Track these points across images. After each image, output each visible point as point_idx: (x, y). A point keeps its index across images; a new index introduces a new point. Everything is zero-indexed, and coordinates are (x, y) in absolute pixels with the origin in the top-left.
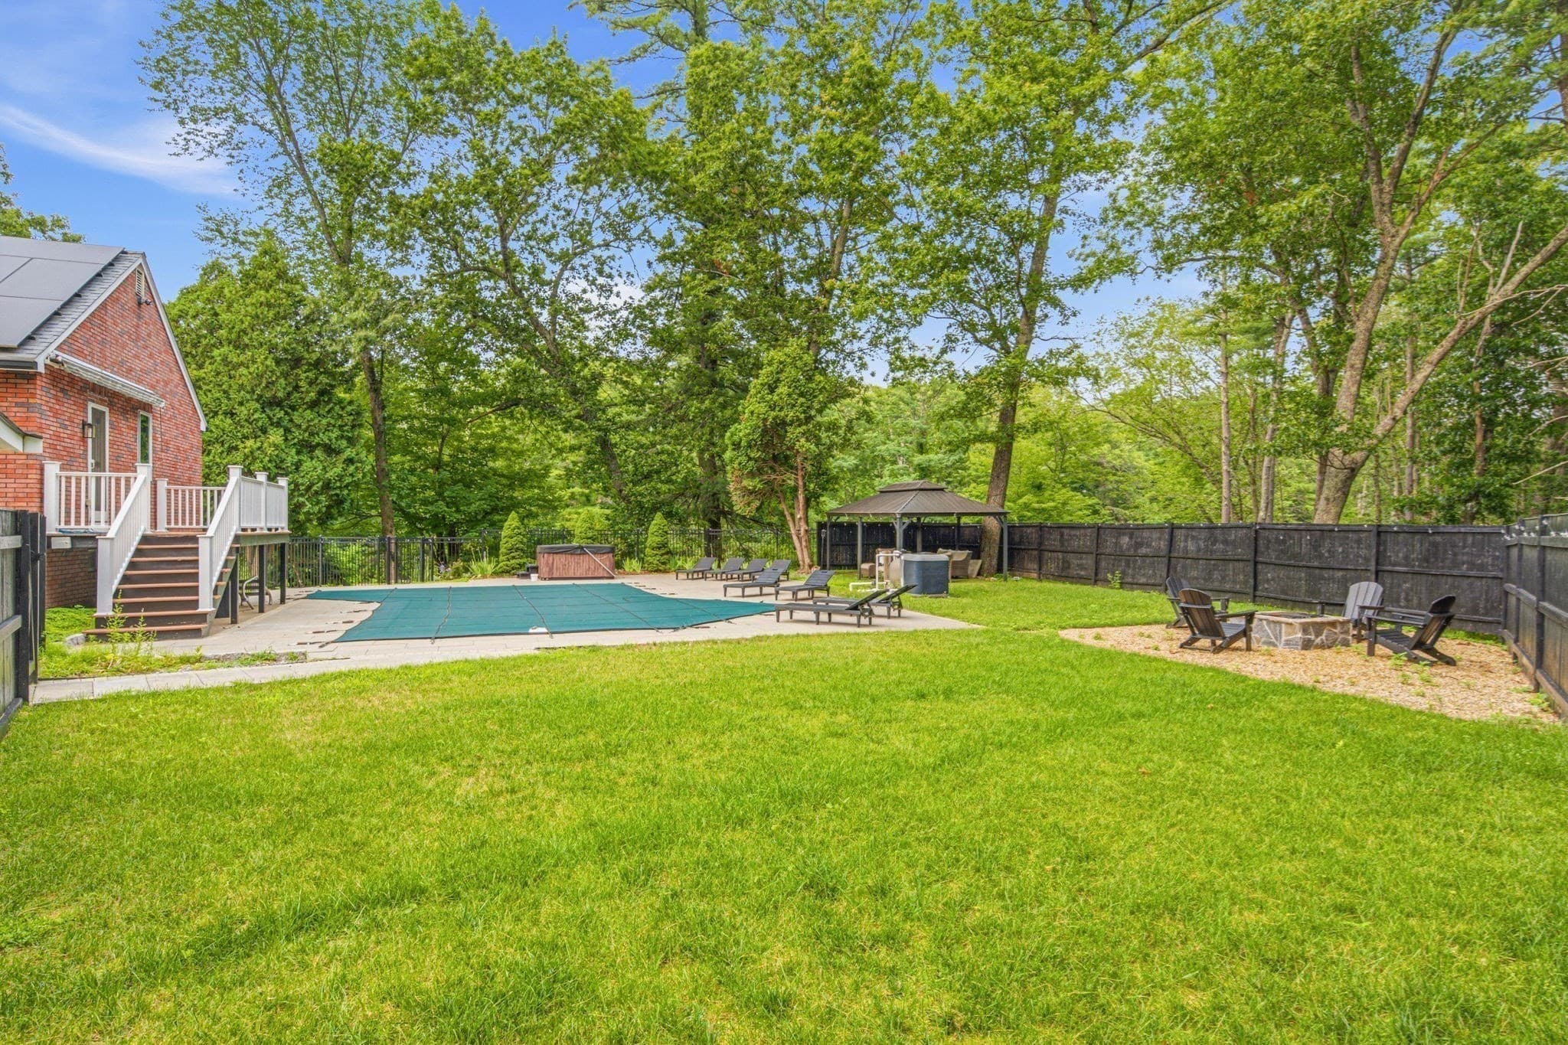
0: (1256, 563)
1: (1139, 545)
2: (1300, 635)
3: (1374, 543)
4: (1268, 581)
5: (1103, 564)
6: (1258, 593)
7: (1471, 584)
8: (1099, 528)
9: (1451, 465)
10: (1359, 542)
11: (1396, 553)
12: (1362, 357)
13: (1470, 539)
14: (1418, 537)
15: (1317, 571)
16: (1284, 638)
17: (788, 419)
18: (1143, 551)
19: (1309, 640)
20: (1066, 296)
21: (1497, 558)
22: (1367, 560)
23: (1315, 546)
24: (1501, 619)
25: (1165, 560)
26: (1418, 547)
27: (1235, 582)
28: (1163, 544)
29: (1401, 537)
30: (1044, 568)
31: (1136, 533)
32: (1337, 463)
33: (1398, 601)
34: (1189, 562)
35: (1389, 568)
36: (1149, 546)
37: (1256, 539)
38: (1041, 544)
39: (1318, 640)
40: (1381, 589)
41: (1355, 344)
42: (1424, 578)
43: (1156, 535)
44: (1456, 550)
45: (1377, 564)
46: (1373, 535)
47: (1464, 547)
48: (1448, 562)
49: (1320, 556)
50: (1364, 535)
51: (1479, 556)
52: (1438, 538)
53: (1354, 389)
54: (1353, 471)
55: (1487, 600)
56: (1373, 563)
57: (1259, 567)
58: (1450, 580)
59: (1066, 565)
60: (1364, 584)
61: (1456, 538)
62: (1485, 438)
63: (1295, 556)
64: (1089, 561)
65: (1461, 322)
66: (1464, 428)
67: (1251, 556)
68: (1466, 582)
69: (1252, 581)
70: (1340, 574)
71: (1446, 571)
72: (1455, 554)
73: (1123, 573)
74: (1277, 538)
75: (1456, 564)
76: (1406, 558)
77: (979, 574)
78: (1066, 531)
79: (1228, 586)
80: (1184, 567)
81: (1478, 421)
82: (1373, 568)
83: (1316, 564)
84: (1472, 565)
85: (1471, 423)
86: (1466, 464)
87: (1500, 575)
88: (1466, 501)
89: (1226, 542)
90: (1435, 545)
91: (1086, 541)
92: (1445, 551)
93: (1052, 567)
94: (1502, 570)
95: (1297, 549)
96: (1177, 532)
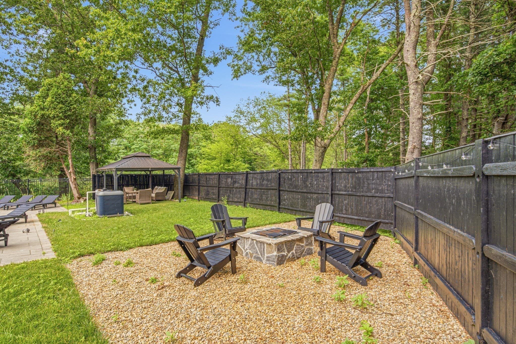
0: (279, 191)
1: (235, 182)
2: (275, 253)
3: (330, 179)
4: (285, 200)
5: (221, 192)
6: (281, 206)
7: (377, 201)
8: (219, 175)
9: (358, 149)
10: (323, 178)
11: (341, 184)
12: (327, 100)
13: (376, 175)
14: (350, 175)
15: (306, 194)
16: (266, 255)
17: (51, 116)
18: (236, 185)
19: (283, 256)
20: (210, 67)
21: (390, 185)
22: (327, 188)
23: (305, 181)
24: (393, 221)
25: (244, 190)
26: (351, 180)
27: (271, 201)
28: (244, 182)
29: (343, 175)
30: (200, 194)
31: (234, 176)
32: (319, 145)
33: (342, 210)
34: (253, 190)
35: (338, 192)
36: (238, 183)
37: (279, 178)
38: (199, 183)
39: (290, 255)
40: (332, 208)
41: (325, 95)
42: (354, 197)
43: (241, 177)
44: (369, 181)
45: (332, 190)
46: (330, 174)
47: (373, 180)
48: (365, 188)
49: (306, 186)
50: (326, 174)
51: (380, 185)
52: (360, 175)
53: (325, 114)
54: (325, 148)
55: (385, 211)
56: (330, 190)
57: (281, 192)
58: (366, 198)
59: (207, 193)
60: (324, 204)
61: (369, 175)
62: (368, 140)
63: (296, 187)
64: (216, 191)
65: (362, 86)
66: (362, 136)
67: (277, 188)
68: (375, 199)
69: (278, 200)
70: (315, 196)
71: (364, 194)
72: (369, 184)
73: (229, 197)
74: (288, 178)
75: (369, 190)
76: (345, 186)
77: (172, 198)
78: (208, 176)
79: (268, 203)
80: (252, 194)
81: (366, 133)
82: (330, 193)
83: (305, 191)
84: (377, 190)
85: (364, 135)
86: (362, 149)
87: (392, 195)
88: (363, 163)
89: (268, 180)
90: (358, 179)
91: (214, 181)
92: (364, 182)
93: (203, 194)
94: (392, 193)
95: (297, 183)
96: (249, 175)
